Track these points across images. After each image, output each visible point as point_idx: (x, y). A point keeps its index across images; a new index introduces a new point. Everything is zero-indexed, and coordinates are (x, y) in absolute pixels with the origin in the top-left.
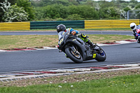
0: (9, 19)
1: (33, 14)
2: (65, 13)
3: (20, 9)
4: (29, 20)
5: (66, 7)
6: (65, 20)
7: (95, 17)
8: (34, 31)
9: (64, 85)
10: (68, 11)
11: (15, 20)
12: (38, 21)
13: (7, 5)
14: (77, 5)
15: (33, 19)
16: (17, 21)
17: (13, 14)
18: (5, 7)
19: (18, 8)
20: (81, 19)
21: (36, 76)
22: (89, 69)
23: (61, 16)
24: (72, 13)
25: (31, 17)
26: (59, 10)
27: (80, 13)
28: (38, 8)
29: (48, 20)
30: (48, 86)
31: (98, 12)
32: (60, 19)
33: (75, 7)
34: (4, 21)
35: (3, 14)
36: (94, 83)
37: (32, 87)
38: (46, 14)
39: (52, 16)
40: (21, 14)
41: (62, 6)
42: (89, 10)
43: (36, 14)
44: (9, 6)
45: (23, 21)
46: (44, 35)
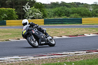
0: (29, 17)
1: (46, 13)
2: (69, 13)
3: (37, 10)
4: (43, 18)
5: (69, 9)
6: (68, 18)
7: (89, 16)
8: (47, 25)
9: (68, 63)
10: (71, 11)
11: (33, 18)
12: (50, 19)
13: (28, 7)
14: (76, 7)
15: (46, 17)
16: (35, 19)
17: (32, 14)
18: (26, 9)
19: (35, 9)
20: (80, 17)
21: (49, 57)
22: (85, 52)
23: (66, 15)
24: (73, 13)
25: (44, 16)
26: (64, 10)
27: (79, 13)
28: (50, 10)
29: (56, 17)
30: (57, 64)
31: (91, 12)
32: (65, 17)
35: (25, 14)
36: (88, 62)
38: (55, 14)
39: (60, 15)
40: (38, 14)
41: (66, 8)
42: (85, 11)
43: (48, 14)
44: (29, 8)
45: (39, 18)
46: (54, 28)
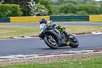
0: (34, 14)
1: (52, 10)
2: (75, 10)
3: (43, 6)
4: (49, 15)
5: (75, 5)
6: (75, 15)
7: (97, 13)
9: (74, 62)
10: (78, 8)
11: (38, 15)
13: (33, 3)
14: (83, 4)
15: (52, 14)
16: (40, 15)
17: (37, 10)
18: (32, 5)
19: (41, 6)
20: (87, 15)
22: (93, 51)
23: (72, 12)
24: (80, 10)
25: (50, 13)
26: (71, 7)
27: (86, 10)
28: (56, 6)
30: (63, 63)
31: (99, 9)
32: (72, 14)
33: (82, 5)
34: (30, 16)
35: (30, 10)
36: (96, 61)
37: (51, 64)
38: (61, 10)
39: (66, 12)
40: (43, 10)
41: (73, 5)
42: (92, 8)
43: (54, 10)
44: (34, 4)
45: (45, 15)
